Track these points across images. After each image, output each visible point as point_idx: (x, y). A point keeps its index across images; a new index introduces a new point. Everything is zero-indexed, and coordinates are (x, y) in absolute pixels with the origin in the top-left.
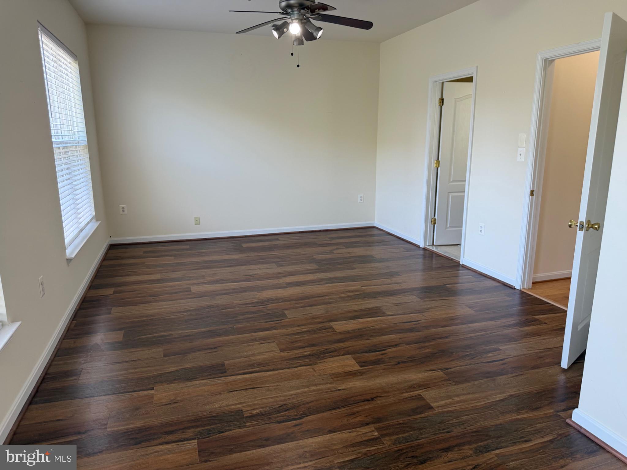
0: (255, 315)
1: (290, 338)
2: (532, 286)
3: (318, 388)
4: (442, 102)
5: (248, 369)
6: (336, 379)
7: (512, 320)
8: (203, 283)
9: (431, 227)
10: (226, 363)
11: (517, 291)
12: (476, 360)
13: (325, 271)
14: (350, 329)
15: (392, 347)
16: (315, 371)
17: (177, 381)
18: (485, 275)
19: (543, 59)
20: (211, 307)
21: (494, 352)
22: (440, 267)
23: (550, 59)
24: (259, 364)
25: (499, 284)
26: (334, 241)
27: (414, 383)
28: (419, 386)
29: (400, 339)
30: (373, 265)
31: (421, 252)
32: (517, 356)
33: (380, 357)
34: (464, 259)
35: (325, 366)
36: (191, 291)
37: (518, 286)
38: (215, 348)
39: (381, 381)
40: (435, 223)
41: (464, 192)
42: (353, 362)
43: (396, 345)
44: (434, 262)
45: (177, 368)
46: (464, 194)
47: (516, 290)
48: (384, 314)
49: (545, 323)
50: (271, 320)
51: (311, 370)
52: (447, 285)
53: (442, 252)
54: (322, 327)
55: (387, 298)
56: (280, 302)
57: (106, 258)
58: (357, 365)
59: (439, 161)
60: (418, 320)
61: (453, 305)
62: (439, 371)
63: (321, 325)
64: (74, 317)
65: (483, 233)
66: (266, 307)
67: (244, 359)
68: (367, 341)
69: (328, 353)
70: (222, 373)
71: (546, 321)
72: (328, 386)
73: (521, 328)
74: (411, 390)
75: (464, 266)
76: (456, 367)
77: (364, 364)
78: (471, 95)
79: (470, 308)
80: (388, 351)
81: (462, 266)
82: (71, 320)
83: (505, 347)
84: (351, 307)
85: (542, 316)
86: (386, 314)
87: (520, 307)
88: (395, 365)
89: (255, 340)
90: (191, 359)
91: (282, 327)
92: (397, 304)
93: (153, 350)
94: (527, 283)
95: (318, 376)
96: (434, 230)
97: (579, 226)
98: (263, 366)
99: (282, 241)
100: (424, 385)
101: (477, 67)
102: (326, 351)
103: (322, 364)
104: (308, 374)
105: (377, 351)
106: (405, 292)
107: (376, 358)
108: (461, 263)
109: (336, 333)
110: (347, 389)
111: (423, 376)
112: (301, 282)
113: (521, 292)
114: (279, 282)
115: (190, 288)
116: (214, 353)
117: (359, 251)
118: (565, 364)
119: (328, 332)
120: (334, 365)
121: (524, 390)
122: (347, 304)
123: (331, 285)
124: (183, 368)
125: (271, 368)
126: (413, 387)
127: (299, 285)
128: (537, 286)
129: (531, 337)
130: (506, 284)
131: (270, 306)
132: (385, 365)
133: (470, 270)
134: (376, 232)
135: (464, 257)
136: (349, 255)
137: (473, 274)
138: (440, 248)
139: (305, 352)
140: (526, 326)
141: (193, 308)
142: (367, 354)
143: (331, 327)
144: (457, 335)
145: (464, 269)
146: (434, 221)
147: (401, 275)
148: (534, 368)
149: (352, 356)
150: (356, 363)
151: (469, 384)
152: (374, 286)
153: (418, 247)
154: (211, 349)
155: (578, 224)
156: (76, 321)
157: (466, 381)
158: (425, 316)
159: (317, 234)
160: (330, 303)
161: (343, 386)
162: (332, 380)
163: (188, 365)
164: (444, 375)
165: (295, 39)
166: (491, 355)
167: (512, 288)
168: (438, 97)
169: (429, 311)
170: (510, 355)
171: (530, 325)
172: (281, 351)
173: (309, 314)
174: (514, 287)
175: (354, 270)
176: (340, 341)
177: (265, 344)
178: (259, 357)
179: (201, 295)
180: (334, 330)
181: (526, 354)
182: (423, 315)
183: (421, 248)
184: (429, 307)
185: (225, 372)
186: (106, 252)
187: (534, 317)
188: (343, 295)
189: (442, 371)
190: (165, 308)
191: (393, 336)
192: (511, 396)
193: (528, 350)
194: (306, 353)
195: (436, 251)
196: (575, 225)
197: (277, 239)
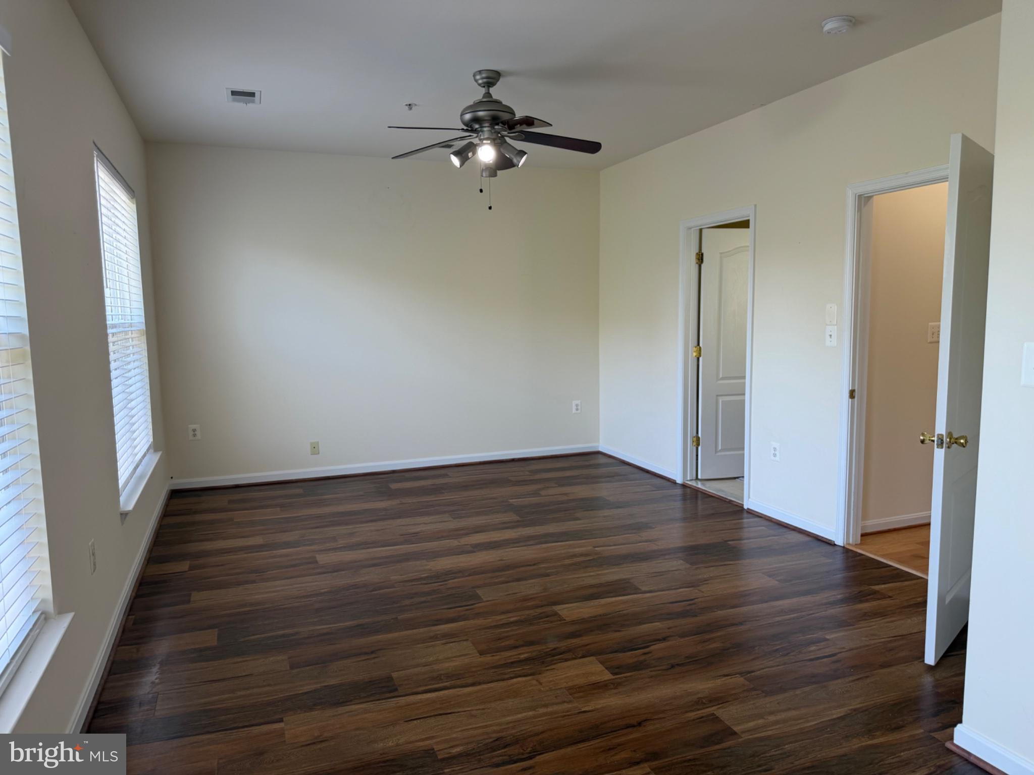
0: (429, 598)
1: (492, 633)
2: (861, 540)
3: (550, 709)
4: (700, 258)
5: (430, 684)
6: (576, 695)
7: (837, 594)
8: (335, 549)
9: (693, 449)
10: (395, 675)
11: (838, 548)
12: (792, 657)
13: (532, 523)
14: (586, 616)
15: (658, 642)
16: (541, 684)
17: (319, 707)
18: (785, 525)
19: (856, 194)
20: (355, 586)
21: (818, 644)
22: (713, 514)
23: (866, 195)
24: (449, 676)
25: (808, 539)
26: (538, 477)
27: (702, 696)
28: (710, 701)
29: (669, 628)
30: (606, 512)
31: (679, 491)
32: (857, 648)
33: (642, 658)
34: (750, 500)
35: (557, 676)
36: (317, 562)
37: (840, 541)
38: (372, 652)
39: (649, 696)
40: (698, 445)
41: (744, 394)
42: (600, 667)
43: (664, 639)
44: (700, 507)
45: (315, 686)
46: (745, 397)
47: (836, 547)
48: (637, 591)
49: (890, 597)
50: (457, 605)
51: (534, 682)
52: (729, 542)
53: (713, 490)
54: (541, 613)
55: (639, 564)
56: (466, 575)
57: (166, 513)
58: (606, 671)
59: (700, 348)
60: (692, 598)
61: (743, 573)
62: (737, 675)
63: (539, 610)
64: (131, 609)
65: (777, 458)
66: (446, 584)
67: (424, 669)
68: (618, 634)
69: (557, 656)
70: (391, 692)
71: (890, 594)
72: (566, 706)
73: (853, 605)
74: (698, 707)
75: (750, 512)
76: (763, 669)
77: (617, 670)
78: (748, 246)
79: (770, 576)
80: (652, 648)
81: (747, 512)
82: (126, 614)
83: (833, 636)
84: (583, 580)
85: (883, 586)
86: (640, 589)
87: (847, 574)
88: (668, 669)
89: (435, 638)
90: (336, 671)
91: (478, 615)
92: (655, 574)
93: (272, 659)
94: (853, 535)
95: (548, 691)
96: (697, 455)
97: (937, 441)
98: (457, 678)
99: (454, 478)
100: (718, 699)
101: (755, 206)
102: (553, 652)
103: (551, 673)
104: (530, 689)
105: (636, 649)
106: (665, 555)
107: (636, 660)
108: (745, 507)
109: (566, 623)
110: (598, 709)
111: (713, 685)
112: (495, 542)
113: (845, 550)
114: (460, 544)
115: (315, 557)
116: (373, 661)
117: (580, 491)
118: (930, 658)
119: (552, 622)
120: (570, 674)
121: (873, 700)
122: (577, 576)
123: (544, 546)
124: (325, 686)
125: (470, 681)
126: (700, 703)
127: (493, 548)
128: (869, 539)
129: (871, 619)
130: (820, 538)
131: (452, 583)
132: (651, 671)
133: (761, 517)
134: (602, 460)
135: (749, 497)
136: (565, 498)
137: (767, 523)
138: (708, 484)
139: (519, 654)
140: (861, 602)
141: (326, 590)
142: (620, 655)
143: (556, 614)
144: (757, 619)
145: (751, 515)
146: (697, 441)
147: (654, 528)
148: (883, 666)
149: (596, 659)
150: (604, 669)
151: (787, 695)
152: (615, 545)
153: (673, 482)
154: (366, 653)
155: (935, 439)
156: (133, 617)
157: (782, 690)
158: (703, 592)
159: (509, 465)
160: (548, 575)
161: (589, 705)
162: (570, 696)
163: (333, 682)
164: (747, 683)
165: (484, 168)
166: (813, 648)
167: (830, 543)
168: (694, 251)
169: (707, 584)
170: (844, 648)
171: (867, 601)
172: (480, 655)
173: (516, 593)
174: (834, 542)
175: (578, 522)
176: (574, 635)
177: (454, 644)
178: (447, 665)
179: (336, 569)
180: (561, 619)
181: (867, 646)
182: (699, 590)
183: (678, 484)
184: (705, 576)
185: (396, 690)
186: (166, 502)
187: (870, 588)
188: (567, 562)
189: (742, 676)
190: (278, 591)
191: (658, 625)
192: (855, 710)
193: (870, 640)
194: (522, 656)
195: (704, 488)
196: (929, 440)
197: (446, 475)
